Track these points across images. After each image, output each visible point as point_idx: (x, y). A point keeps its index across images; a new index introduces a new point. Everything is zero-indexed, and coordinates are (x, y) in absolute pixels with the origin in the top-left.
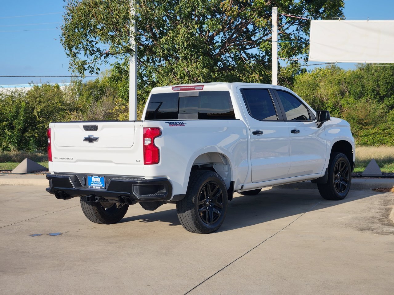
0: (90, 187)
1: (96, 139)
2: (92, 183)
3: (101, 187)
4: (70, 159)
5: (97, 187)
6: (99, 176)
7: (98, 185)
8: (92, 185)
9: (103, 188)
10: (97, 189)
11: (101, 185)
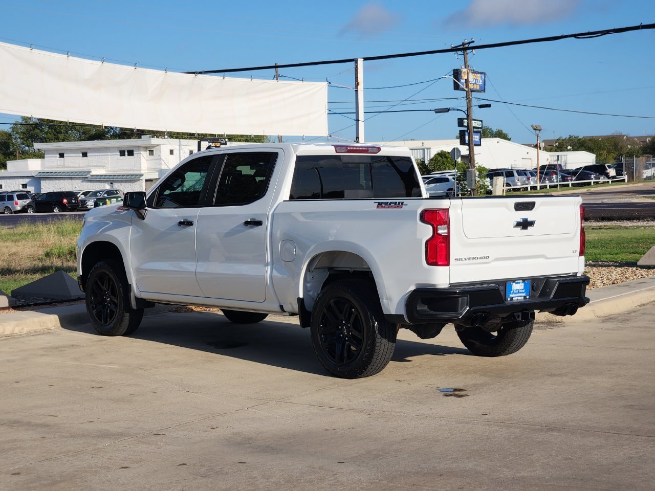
0: (509, 299)
1: (532, 223)
2: (512, 292)
3: (525, 297)
4: (485, 258)
5: (519, 298)
6: (524, 280)
7: (520, 295)
8: (511, 296)
9: (528, 297)
10: (519, 301)
11: (524, 294)
